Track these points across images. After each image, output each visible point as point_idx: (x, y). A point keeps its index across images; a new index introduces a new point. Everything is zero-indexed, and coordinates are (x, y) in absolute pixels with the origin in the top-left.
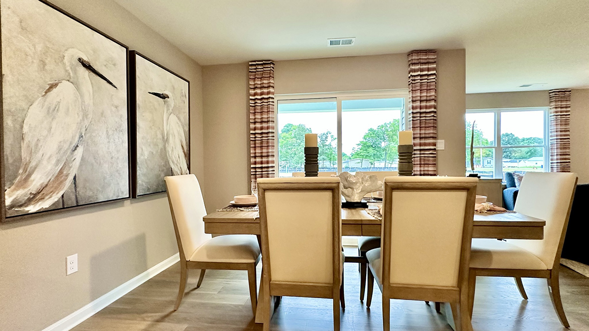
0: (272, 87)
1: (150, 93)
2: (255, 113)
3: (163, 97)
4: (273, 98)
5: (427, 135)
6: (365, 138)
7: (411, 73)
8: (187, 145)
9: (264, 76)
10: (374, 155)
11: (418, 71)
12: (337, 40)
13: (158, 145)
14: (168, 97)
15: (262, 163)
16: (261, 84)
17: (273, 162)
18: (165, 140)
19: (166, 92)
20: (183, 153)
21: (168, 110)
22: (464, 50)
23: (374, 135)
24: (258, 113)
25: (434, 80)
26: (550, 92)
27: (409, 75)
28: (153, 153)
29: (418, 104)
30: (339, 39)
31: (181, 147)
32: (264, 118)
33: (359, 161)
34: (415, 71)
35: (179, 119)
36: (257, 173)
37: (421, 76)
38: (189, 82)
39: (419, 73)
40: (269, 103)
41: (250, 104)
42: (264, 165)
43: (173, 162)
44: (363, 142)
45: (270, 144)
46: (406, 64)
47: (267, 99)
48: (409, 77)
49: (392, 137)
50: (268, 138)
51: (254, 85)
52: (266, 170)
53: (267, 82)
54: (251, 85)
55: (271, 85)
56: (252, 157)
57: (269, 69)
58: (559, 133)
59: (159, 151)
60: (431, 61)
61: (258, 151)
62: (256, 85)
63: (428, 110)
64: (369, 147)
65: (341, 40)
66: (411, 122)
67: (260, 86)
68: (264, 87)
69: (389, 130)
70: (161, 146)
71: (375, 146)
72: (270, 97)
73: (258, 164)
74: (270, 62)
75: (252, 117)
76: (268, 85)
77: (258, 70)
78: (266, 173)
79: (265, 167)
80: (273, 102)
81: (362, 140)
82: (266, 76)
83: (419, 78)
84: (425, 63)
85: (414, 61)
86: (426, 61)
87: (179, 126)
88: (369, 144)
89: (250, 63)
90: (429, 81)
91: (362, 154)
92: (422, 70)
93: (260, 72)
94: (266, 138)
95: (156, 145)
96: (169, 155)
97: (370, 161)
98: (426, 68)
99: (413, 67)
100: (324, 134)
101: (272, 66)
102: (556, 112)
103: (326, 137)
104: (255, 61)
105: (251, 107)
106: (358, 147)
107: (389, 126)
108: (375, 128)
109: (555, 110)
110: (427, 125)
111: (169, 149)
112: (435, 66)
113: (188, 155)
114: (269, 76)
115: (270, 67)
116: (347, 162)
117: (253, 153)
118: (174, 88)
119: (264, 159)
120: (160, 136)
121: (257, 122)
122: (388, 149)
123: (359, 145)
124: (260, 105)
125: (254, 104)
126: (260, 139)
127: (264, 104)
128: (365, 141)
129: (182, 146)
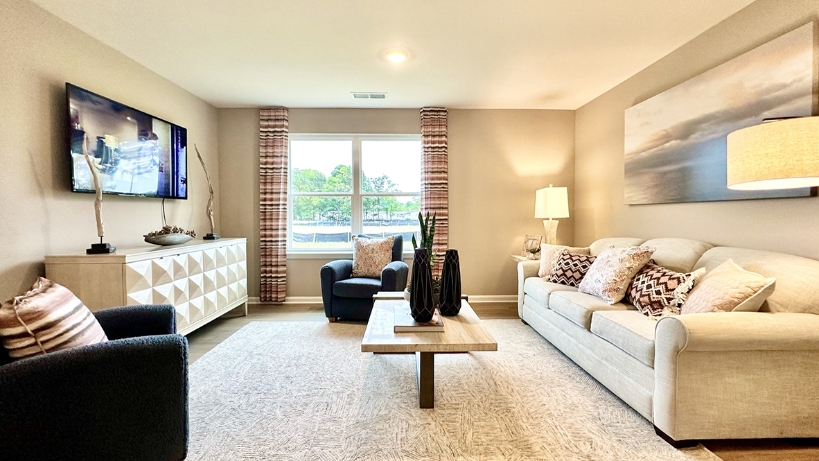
100: (379, 179)
103: (382, 183)
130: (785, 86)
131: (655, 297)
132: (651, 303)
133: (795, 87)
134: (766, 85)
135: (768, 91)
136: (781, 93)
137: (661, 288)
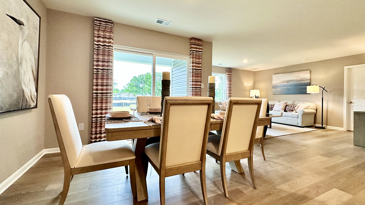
0: (112, 39)
1: (8, 15)
2: (98, 54)
3: (20, 23)
4: (113, 47)
5: (198, 81)
6: (131, 81)
7: (192, 49)
8: (36, 71)
9: (106, 30)
10: (136, 91)
11: (195, 48)
12: (161, 20)
13: (12, 67)
14: (23, 25)
15: (102, 90)
16: (103, 35)
17: (111, 90)
18: (19, 63)
19: (22, 20)
20: (33, 77)
21: (23, 36)
22: (212, 43)
23: (137, 80)
24: (100, 54)
25: (201, 54)
26: (226, 68)
27: (191, 50)
28: (7, 74)
29: (194, 64)
30: (163, 21)
31: (31, 72)
32: (106, 59)
33: (128, 94)
34: (193, 48)
35: (31, 46)
36: (99, 97)
37: (196, 51)
38: (40, 18)
39: (195, 49)
40: (109, 49)
41: (95, 48)
42: (104, 92)
43: (25, 84)
44: (130, 83)
45: (110, 78)
46: (190, 44)
47: (108, 46)
48: (191, 51)
49: (146, 82)
50: (108, 73)
51: (98, 34)
52: (105, 95)
53: (108, 35)
54: (95, 34)
55: (112, 37)
56: (95, 85)
57: (111, 26)
58: (229, 85)
59: (13, 72)
60: (200, 45)
61: (100, 81)
62: (100, 35)
63: (198, 69)
64: (133, 86)
65: (164, 21)
66: (191, 73)
67: (102, 36)
68: (106, 37)
69: (145, 78)
70: (15, 68)
71: (137, 86)
72: (110, 46)
73: (99, 90)
74: (111, 22)
75: (95, 56)
76: (109, 37)
77: (101, 25)
78: (105, 97)
79: (105, 93)
80: (112, 49)
81: (130, 82)
82: (108, 30)
83: (195, 52)
84: (198, 45)
85: (193, 43)
86: (198, 44)
87: (31, 53)
88: (134, 85)
89: (95, 18)
90: (199, 54)
91: (129, 90)
92: (196, 48)
93: (103, 27)
94: (106, 73)
95: (11, 66)
96: (22, 78)
97: (134, 94)
98: (198, 48)
99: (193, 46)
101: (112, 24)
102: (228, 76)
104: (100, 18)
105: (95, 50)
106: (127, 86)
107: (144, 76)
108: (137, 76)
109: (227, 75)
110: (198, 76)
111: (22, 71)
112: (201, 47)
113: (36, 79)
114: (110, 31)
115: (111, 25)
116: (120, 94)
117: (95, 82)
118: (28, 18)
119: (105, 87)
120: (15, 59)
121: (100, 61)
122: (143, 88)
123: (127, 85)
124: (102, 49)
125: (97, 48)
126: (101, 73)
127: (106, 49)
128: (131, 83)
129: (33, 71)
130: (306, 78)
131: (292, 109)
132: (291, 110)
133: (307, 79)
134: (303, 77)
135: (303, 78)
136: (306, 79)
137: (293, 108)
